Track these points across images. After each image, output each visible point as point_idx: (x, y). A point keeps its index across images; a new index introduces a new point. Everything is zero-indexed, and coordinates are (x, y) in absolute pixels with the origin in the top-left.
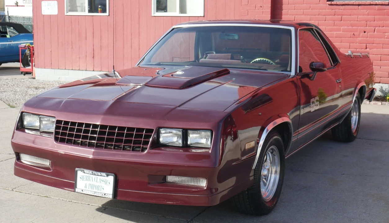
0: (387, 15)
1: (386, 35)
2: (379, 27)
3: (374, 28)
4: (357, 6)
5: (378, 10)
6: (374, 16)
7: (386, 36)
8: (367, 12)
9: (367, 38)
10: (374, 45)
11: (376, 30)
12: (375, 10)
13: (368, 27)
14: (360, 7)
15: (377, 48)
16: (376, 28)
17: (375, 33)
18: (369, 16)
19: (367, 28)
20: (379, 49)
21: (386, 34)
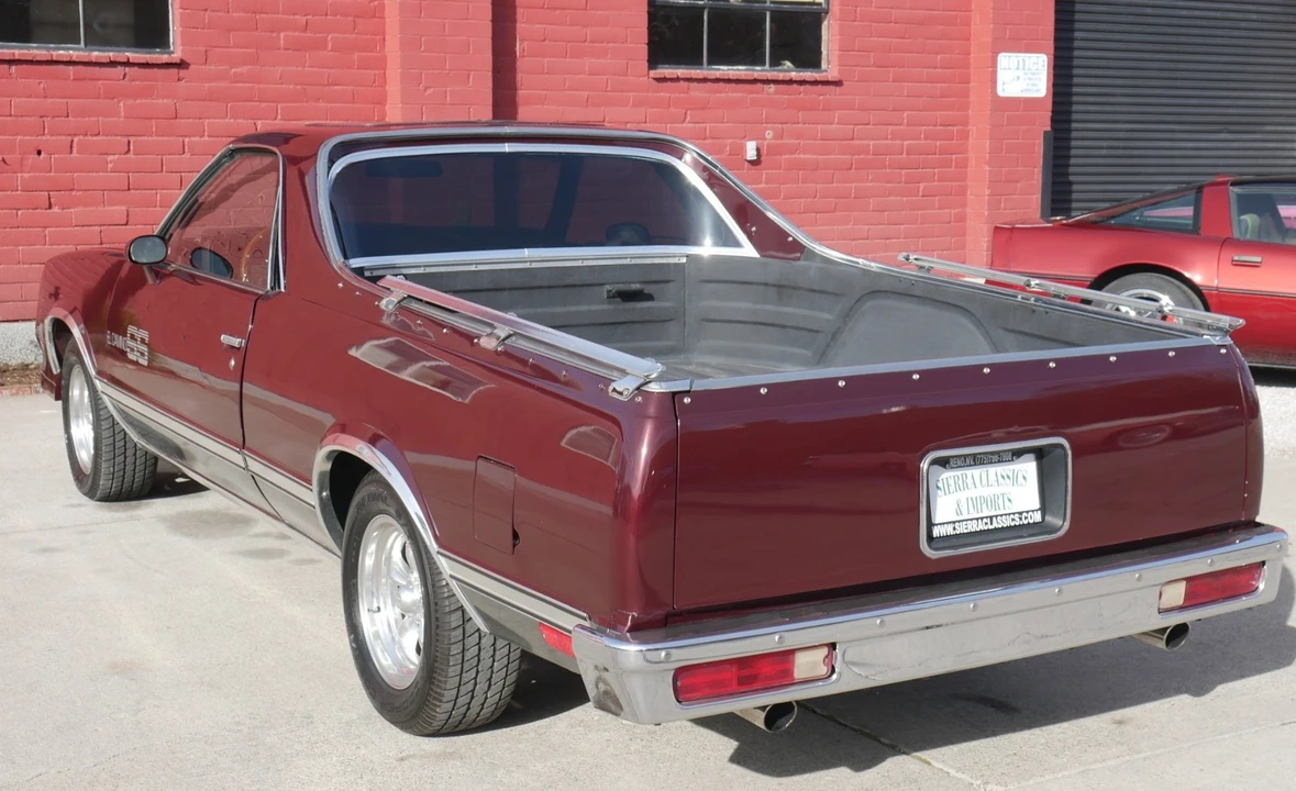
0: (105, 98)
1: (111, 162)
2: (86, 135)
3: (70, 138)
4: (6, 66)
5: (74, 79)
6: (65, 100)
7: (110, 166)
8: (42, 86)
9: (50, 171)
10: (74, 193)
11: (75, 145)
12: (66, 79)
13: (49, 137)
14: (13, 68)
15: (86, 205)
16: (76, 139)
17: (75, 154)
18: (49, 100)
19: (44, 138)
20: (94, 208)
21: (110, 158)
